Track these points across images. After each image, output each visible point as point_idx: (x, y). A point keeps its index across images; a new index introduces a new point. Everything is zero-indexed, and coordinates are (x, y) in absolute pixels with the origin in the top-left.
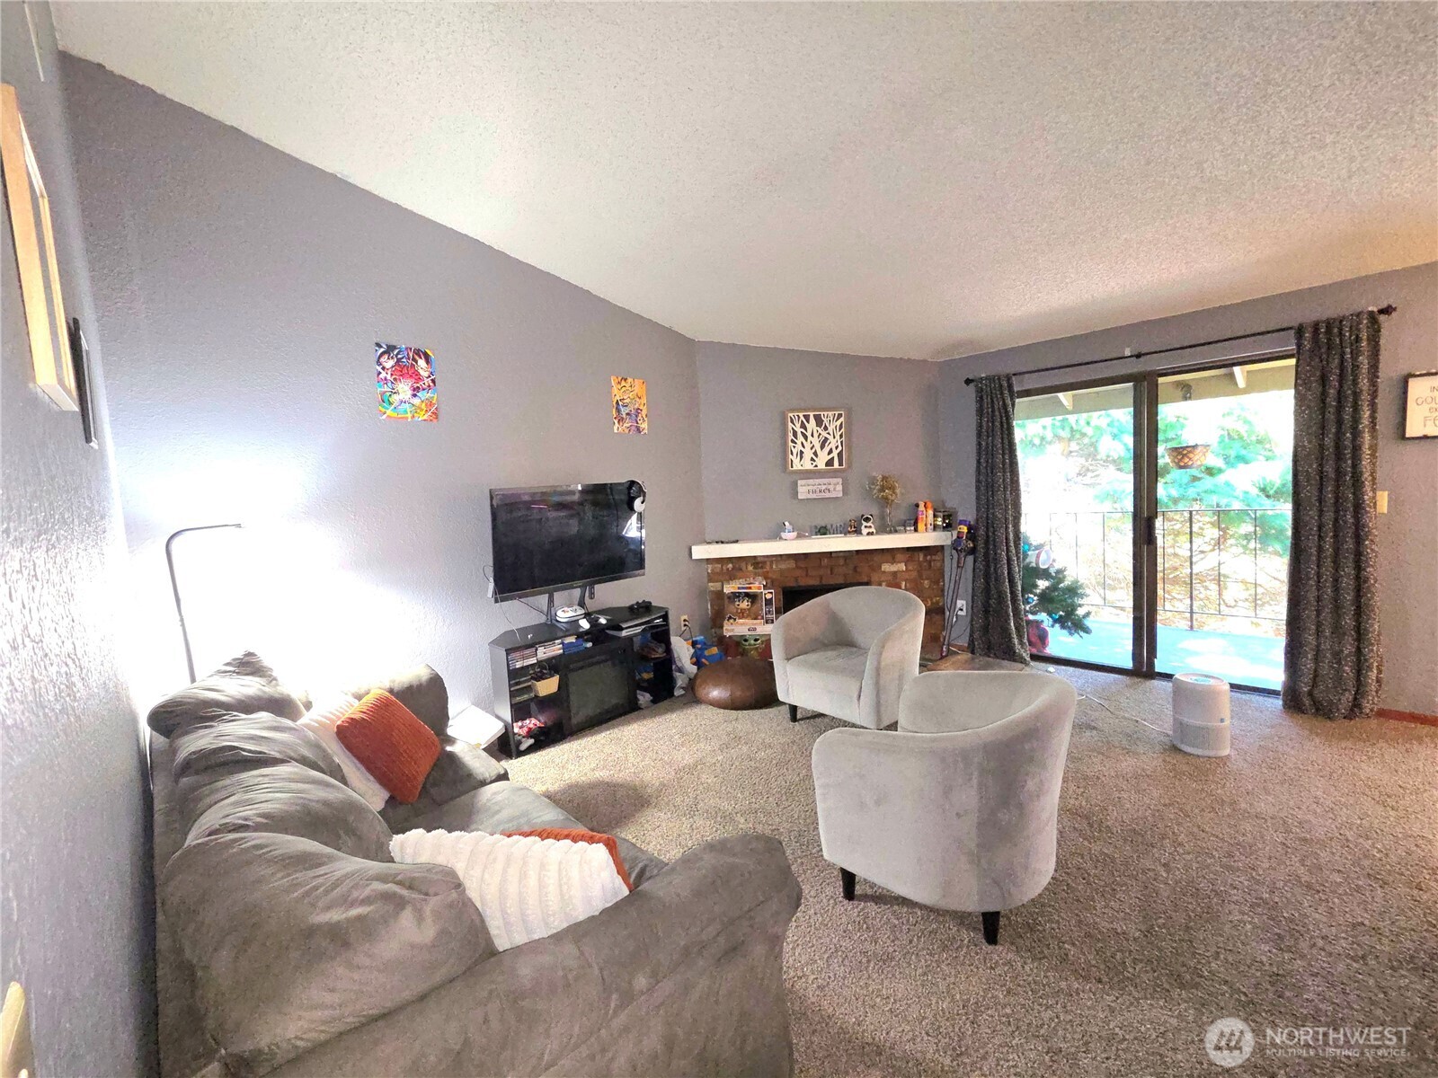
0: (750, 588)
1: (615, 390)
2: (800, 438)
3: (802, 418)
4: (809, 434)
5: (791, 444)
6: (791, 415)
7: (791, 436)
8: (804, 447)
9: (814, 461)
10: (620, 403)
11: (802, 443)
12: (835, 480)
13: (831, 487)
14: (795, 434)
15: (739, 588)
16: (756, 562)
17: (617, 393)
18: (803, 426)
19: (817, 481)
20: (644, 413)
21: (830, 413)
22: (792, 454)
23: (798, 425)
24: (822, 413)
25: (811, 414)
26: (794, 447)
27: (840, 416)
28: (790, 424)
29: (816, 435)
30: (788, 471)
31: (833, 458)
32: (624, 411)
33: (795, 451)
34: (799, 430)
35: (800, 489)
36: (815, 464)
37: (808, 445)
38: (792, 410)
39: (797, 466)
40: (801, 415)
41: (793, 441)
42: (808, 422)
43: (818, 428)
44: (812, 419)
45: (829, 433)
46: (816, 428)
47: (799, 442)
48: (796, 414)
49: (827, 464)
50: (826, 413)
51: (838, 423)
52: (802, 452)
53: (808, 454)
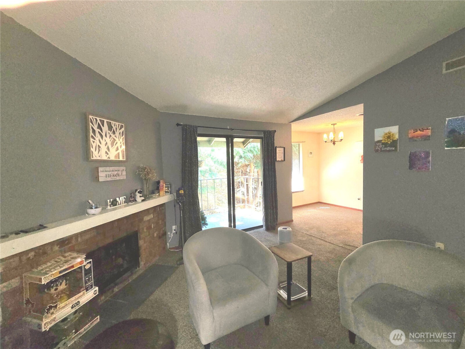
0: (73, 267)
2: (98, 136)
3: (99, 121)
4: (104, 134)
5: (91, 139)
6: (91, 117)
7: (91, 133)
8: (100, 143)
9: (108, 154)
11: (99, 140)
12: (122, 168)
13: (120, 173)
14: (94, 133)
15: (60, 272)
16: (63, 243)
18: (100, 128)
19: (111, 168)
21: (117, 124)
22: (92, 146)
23: (96, 126)
24: (112, 122)
25: (105, 121)
26: (94, 142)
27: (122, 127)
28: (91, 124)
29: (108, 136)
30: (90, 160)
31: (119, 153)
33: (94, 145)
34: (97, 130)
35: (100, 174)
36: (108, 156)
37: (103, 142)
38: (93, 115)
39: (96, 156)
40: (98, 119)
41: (92, 137)
42: (103, 126)
43: (110, 132)
44: (105, 124)
45: (115, 136)
46: (108, 131)
47: (97, 139)
48: (95, 118)
49: (116, 157)
50: (114, 122)
51: (121, 131)
52: (99, 147)
53: (104, 149)
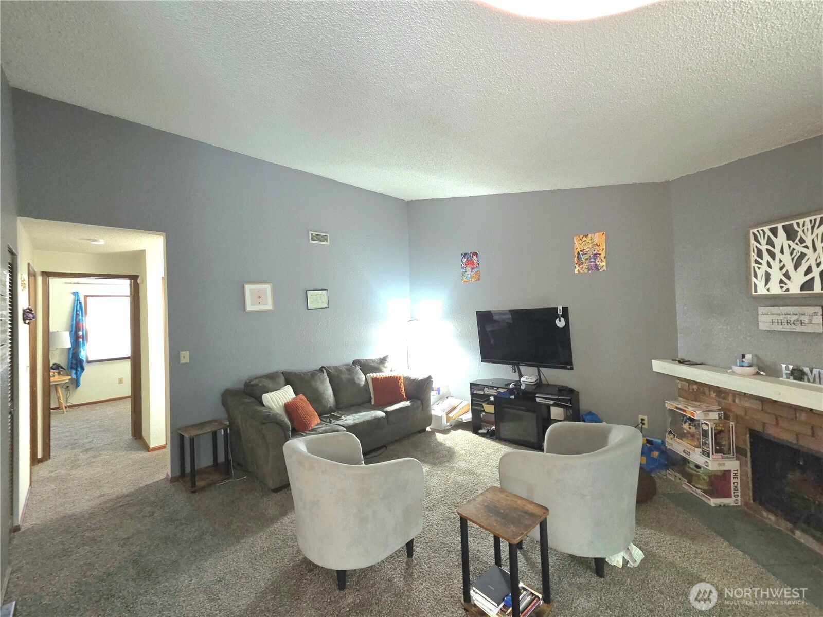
1: (577, 245)
2: (766, 256)
3: (768, 233)
4: (777, 252)
5: (753, 264)
6: (755, 231)
7: (754, 256)
8: (770, 267)
9: (785, 284)
10: (581, 253)
11: (768, 263)
12: (810, 309)
13: (805, 318)
14: (760, 254)
17: (578, 246)
18: (770, 242)
19: (787, 310)
20: (602, 256)
21: (808, 220)
22: (756, 276)
23: (763, 242)
24: (794, 223)
25: (780, 226)
26: (759, 268)
28: (753, 242)
29: (787, 251)
30: (751, 296)
31: (813, 278)
32: (583, 258)
33: (759, 273)
34: (764, 247)
35: (761, 319)
36: (786, 287)
37: (775, 264)
38: (755, 226)
39: (762, 290)
40: (766, 229)
41: (757, 262)
42: (776, 237)
43: (790, 242)
44: (781, 232)
45: (806, 247)
46: (787, 244)
47: (764, 262)
48: (759, 229)
50: (800, 222)
52: (768, 274)
53: (777, 276)
